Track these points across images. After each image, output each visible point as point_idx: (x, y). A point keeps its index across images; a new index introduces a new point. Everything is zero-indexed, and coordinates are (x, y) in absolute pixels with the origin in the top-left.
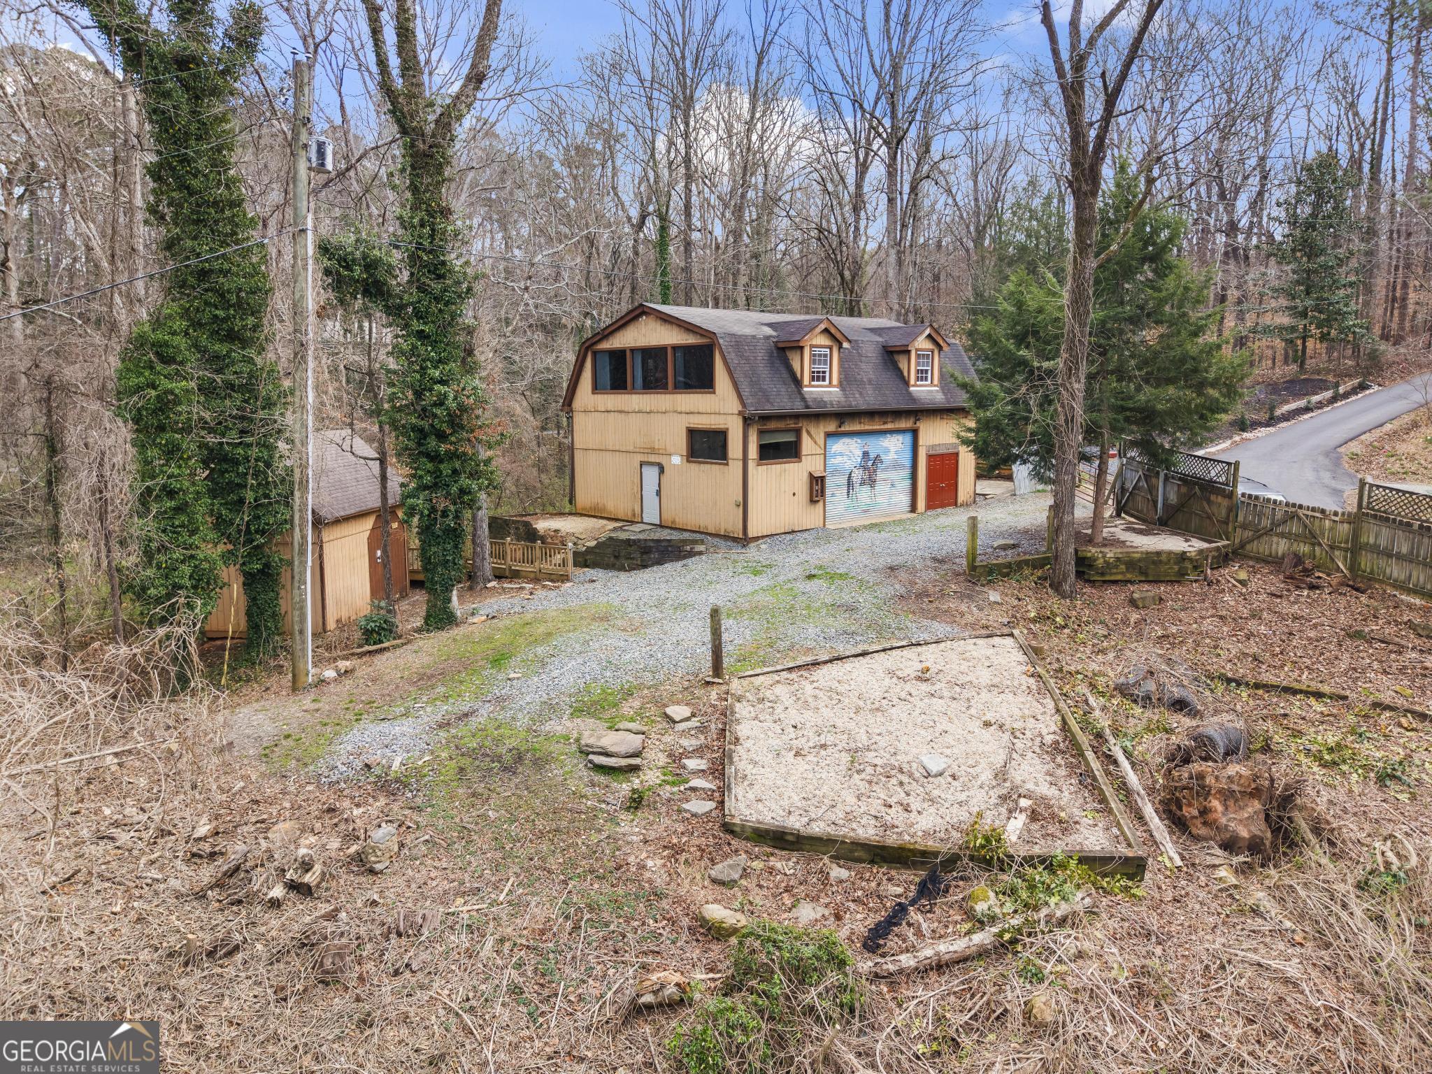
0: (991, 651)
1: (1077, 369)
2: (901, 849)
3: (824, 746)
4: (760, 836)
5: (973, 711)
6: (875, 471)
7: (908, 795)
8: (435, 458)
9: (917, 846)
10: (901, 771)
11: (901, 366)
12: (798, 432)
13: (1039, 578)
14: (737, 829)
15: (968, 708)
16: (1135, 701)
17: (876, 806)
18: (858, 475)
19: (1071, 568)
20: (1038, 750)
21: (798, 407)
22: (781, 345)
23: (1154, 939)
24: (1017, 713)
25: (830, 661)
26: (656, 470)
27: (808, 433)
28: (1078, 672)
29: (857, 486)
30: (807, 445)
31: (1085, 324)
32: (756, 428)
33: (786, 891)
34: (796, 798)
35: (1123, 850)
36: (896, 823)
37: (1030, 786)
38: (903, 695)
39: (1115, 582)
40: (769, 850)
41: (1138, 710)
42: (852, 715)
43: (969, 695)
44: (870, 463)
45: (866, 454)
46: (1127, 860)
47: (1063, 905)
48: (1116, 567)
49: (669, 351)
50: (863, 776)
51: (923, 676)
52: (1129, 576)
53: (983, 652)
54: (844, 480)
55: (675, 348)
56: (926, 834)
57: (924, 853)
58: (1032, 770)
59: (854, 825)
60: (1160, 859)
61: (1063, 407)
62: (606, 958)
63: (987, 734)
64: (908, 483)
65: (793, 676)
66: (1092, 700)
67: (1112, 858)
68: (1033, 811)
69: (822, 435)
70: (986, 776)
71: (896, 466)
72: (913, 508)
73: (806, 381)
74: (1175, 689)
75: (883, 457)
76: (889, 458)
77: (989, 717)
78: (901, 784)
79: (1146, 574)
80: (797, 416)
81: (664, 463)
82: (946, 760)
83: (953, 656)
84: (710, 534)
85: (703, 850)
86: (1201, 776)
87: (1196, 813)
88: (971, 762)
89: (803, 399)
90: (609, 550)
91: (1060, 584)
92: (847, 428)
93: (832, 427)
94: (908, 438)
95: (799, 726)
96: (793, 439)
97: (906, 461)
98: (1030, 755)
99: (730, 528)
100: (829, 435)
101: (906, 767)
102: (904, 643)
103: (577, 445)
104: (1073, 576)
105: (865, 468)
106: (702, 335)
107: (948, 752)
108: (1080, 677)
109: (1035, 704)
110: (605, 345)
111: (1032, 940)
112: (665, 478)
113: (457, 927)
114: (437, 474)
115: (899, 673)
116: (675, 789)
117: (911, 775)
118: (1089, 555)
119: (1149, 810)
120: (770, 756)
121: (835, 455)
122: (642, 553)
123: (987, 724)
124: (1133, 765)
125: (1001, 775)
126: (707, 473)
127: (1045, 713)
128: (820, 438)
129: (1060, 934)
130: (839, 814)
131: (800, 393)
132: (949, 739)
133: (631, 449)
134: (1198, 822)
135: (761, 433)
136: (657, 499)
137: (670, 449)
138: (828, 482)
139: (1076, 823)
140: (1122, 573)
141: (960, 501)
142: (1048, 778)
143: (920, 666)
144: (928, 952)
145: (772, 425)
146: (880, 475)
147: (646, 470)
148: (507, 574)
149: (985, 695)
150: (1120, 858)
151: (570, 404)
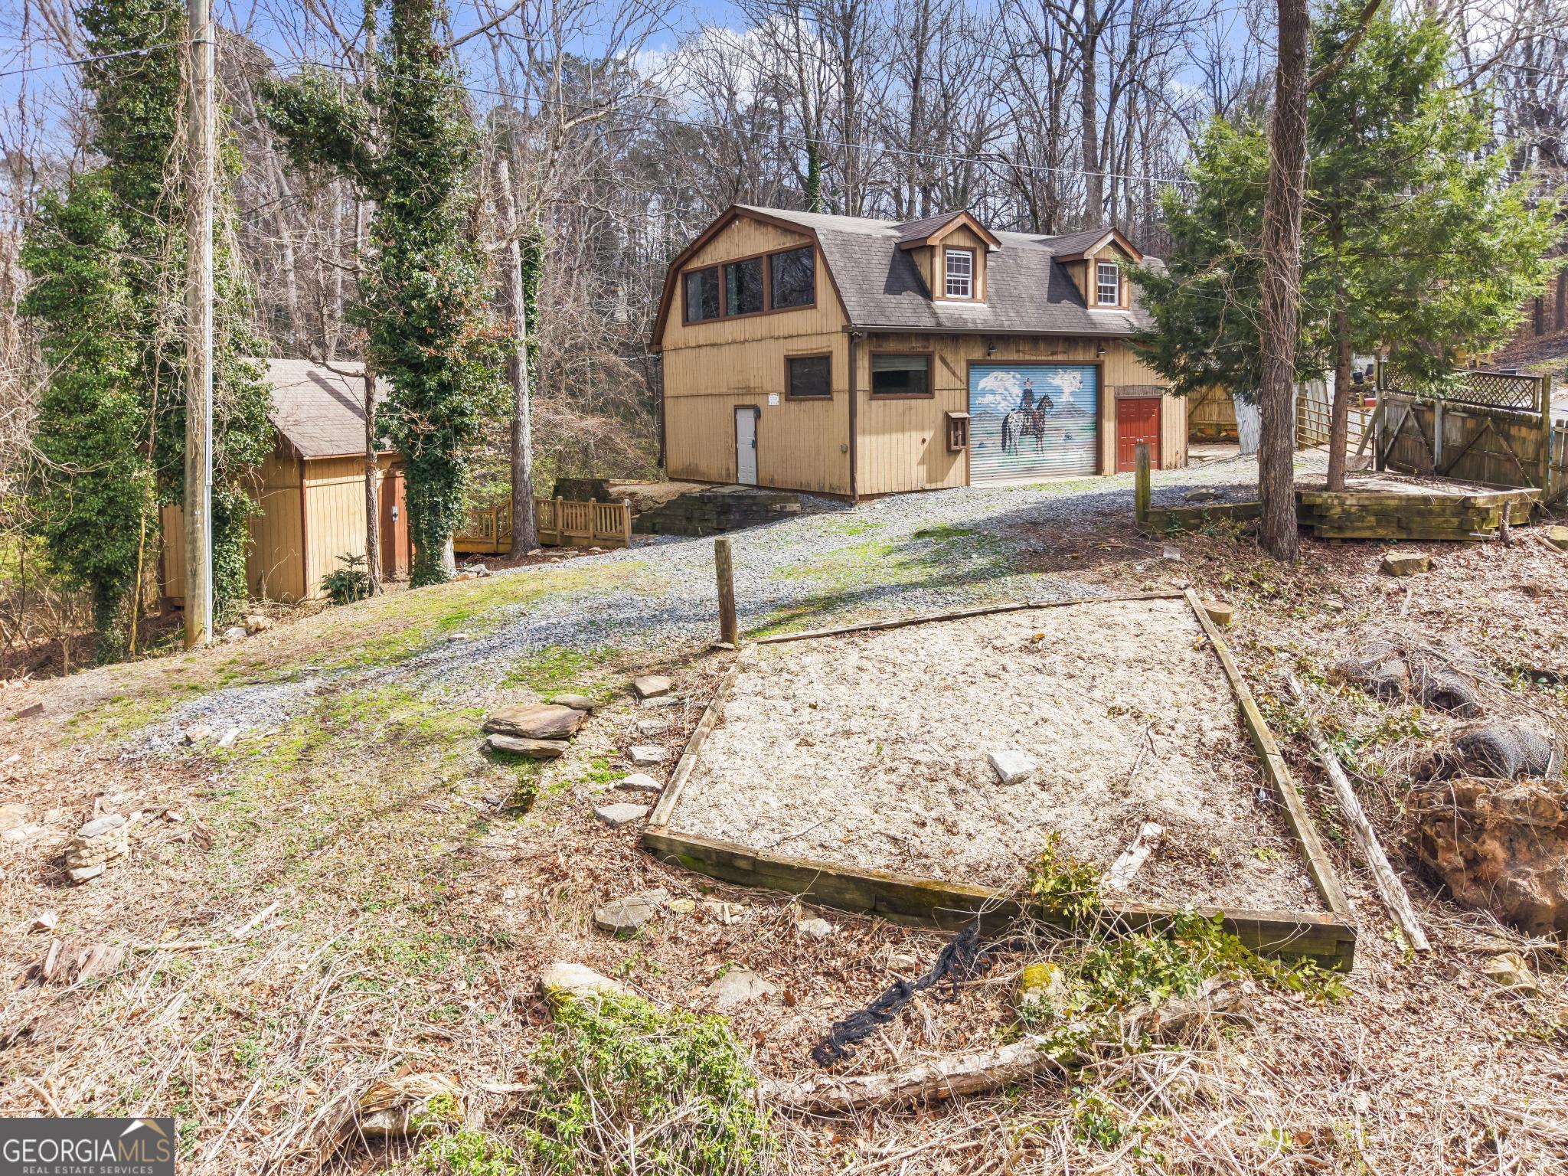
0: (1143, 617)
1: (1288, 231)
2: (920, 891)
3: (848, 734)
4: (697, 859)
5: (1097, 694)
6: (1042, 417)
7: (959, 807)
8: (418, 367)
9: (948, 889)
10: (957, 773)
11: (1076, 281)
12: (929, 359)
13: (1243, 532)
14: (663, 847)
15: (1089, 690)
16: (1371, 692)
17: (900, 823)
18: (1017, 421)
19: (1291, 516)
20: (1192, 752)
21: (926, 322)
22: (904, 247)
23: (1355, 1078)
24: (1167, 697)
25: (900, 625)
26: (751, 414)
27: (943, 361)
28: (1281, 650)
29: (1016, 434)
30: (941, 376)
31: (1298, 167)
32: (867, 349)
33: (714, 950)
34: (774, 804)
35: (1314, 915)
36: (927, 850)
37: (1170, 804)
38: (994, 669)
39: (1361, 541)
40: (709, 882)
41: (1373, 706)
42: (907, 694)
43: (1097, 672)
44: (1034, 406)
45: (1028, 395)
46: (1318, 931)
47: (1174, 1001)
48: (1362, 519)
49: (765, 259)
50: (893, 777)
51: (1032, 646)
52: (1381, 533)
53: (1133, 616)
54: (997, 426)
55: (771, 256)
56: (973, 869)
57: (959, 900)
58: (1175, 780)
59: (855, 851)
60: (1388, 935)
61: (1269, 286)
62: (353, 1042)
63: (1111, 727)
64: (1089, 436)
65: (840, 643)
66: (1297, 686)
67: (1290, 926)
68: (1162, 843)
69: (963, 365)
70: (1097, 786)
71: (1072, 411)
72: (1098, 469)
73: (938, 292)
74: (1438, 676)
75: (1053, 399)
76: (1063, 400)
77: (1119, 701)
78: (952, 791)
79: (1409, 530)
80: (925, 335)
81: (761, 405)
82: (1034, 759)
83: (1084, 622)
84: (813, 493)
85: (596, 878)
86: (1467, 799)
87: (1460, 861)
88: (1076, 765)
89: (934, 314)
90: (681, 512)
91: (1273, 540)
92: (997, 356)
93: (977, 354)
94: (1089, 375)
95: (821, 704)
96: (922, 367)
97: (1087, 405)
98: (1177, 758)
99: (836, 483)
100: (972, 364)
101: (966, 768)
102: (1016, 605)
103: (668, 392)
104: (1294, 531)
105: (1027, 412)
106: (801, 235)
107: (1041, 748)
108: (1284, 656)
109: (1201, 687)
110: (696, 264)
111: (1111, 1062)
112: (762, 423)
113: (142, 974)
114: (417, 386)
115: (998, 643)
116: (602, 787)
117: (971, 780)
118: (1319, 501)
119: (1377, 855)
120: (760, 744)
121: (983, 393)
122: (719, 514)
123: (1115, 712)
124: (1356, 785)
125: (1119, 788)
126: (810, 411)
127: (1214, 700)
128: (961, 369)
129: (1163, 1058)
130: (833, 834)
131: (929, 307)
132: (1048, 730)
133: (724, 390)
134: (1464, 878)
135: (875, 357)
136: (753, 452)
137: (767, 387)
138: (974, 428)
139: (1237, 865)
140: (1371, 528)
141: (1165, 462)
142: (1201, 794)
143: (1031, 633)
144: (918, 1073)
145: (891, 346)
146: (1050, 423)
147: (741, 414)
148: (558, 541)
149: (1120, 673)
150: (1305, 926)
151: (659, 343)
